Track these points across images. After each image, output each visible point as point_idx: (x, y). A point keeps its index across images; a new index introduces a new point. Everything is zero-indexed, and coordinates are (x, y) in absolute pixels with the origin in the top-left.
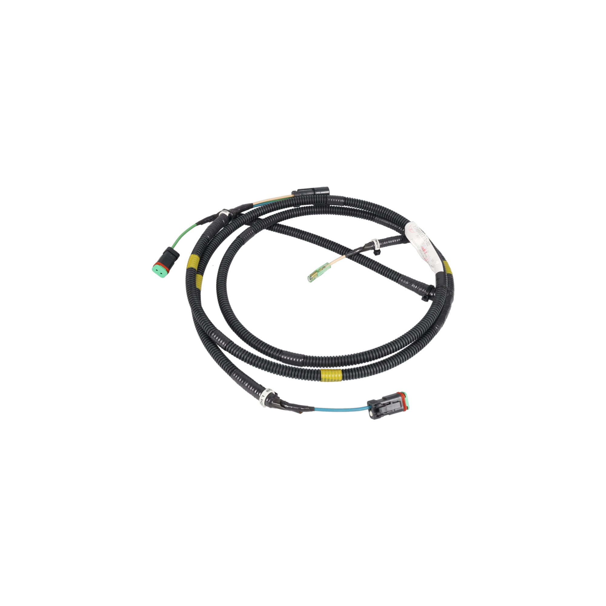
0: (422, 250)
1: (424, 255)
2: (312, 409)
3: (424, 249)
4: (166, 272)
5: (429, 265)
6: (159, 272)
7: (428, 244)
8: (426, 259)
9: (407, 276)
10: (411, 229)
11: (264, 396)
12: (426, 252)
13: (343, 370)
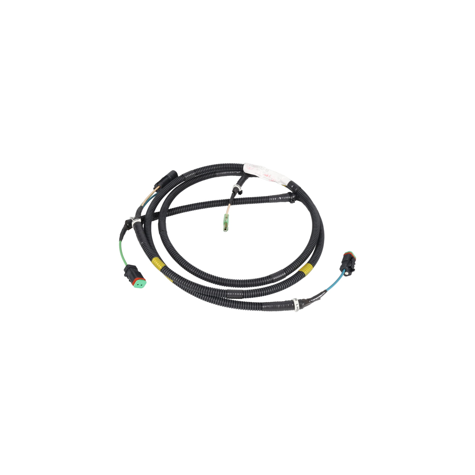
0: (266, 177)
1: (269, 178)
2: (325, 291)
3: (267, 175)
4: (144, 281)
5: (277, 182)
6: (140, 285)
7: (267, 171)
8: (272, 180)
9: (271, 195)
10: (249, 168)
11: (298, 304)
12: (270, 176)
13: (308, 262)
